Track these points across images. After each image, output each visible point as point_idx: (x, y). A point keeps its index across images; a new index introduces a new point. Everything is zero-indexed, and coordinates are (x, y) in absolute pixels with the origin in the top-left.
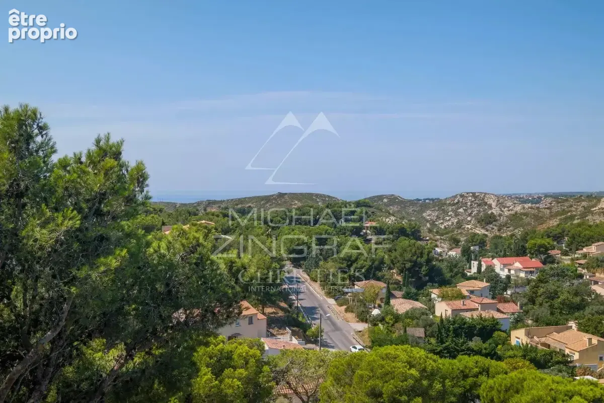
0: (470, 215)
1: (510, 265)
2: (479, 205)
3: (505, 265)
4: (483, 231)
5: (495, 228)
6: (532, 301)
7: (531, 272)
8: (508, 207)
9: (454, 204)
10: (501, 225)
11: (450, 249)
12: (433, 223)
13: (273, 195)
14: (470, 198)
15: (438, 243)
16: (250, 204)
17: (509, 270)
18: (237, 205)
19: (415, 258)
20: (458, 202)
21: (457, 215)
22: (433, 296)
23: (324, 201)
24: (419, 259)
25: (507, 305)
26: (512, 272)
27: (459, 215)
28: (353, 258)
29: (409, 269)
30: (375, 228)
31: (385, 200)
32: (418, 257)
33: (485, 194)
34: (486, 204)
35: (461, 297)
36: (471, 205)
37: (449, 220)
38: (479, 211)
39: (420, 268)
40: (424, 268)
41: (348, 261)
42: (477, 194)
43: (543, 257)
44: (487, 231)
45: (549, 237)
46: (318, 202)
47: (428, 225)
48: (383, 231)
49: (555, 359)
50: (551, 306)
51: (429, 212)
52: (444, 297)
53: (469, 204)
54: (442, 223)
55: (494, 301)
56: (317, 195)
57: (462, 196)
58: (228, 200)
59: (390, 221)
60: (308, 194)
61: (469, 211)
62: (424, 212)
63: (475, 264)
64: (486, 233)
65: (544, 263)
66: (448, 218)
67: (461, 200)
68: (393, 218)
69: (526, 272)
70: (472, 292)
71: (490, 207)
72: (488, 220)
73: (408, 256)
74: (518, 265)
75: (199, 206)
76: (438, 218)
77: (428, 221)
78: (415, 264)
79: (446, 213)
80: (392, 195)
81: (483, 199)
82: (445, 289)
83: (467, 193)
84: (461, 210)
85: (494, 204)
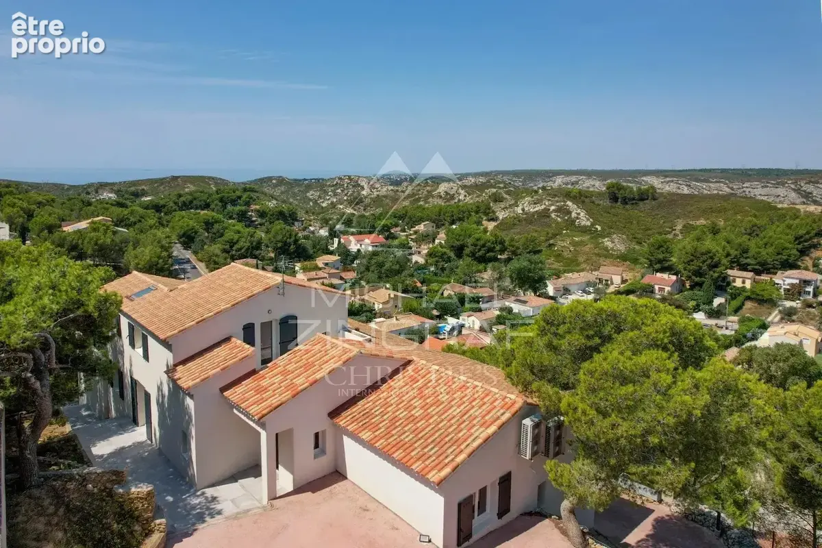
0: (346, 195)
1: (362, 240)
2: (354, 186)
3: (358, 241)
4: (352, 211)
5: (362, 208)
6: (368, 269)
7: (376, 246)
8: (377, 188)
9: (333, 186)
10: (366, 206)
11: (321, 228)
12: (315, 202)
13: (167, 178)
14: (346, 180)
15: (312, 223)
16: (143, 187)
17: (361, 245)
18: (130, 187)
19: (285, 238)
20: (337, 183)
21: (335, 195)
22: (297, 268)
23: (216, 184)
24: (288, 240)
25: (348, 273)
26: (363, 246)
27: (337, 195)
28: (234, 241)
29: (280, 248)
30: (258, 211)
31: (274, 181)
32: (287, 238)
33: (359, 177)
34: (359, 185)
35: (317, 268)
36: (347, 186)
37: (329, 199)
38: (354, 191)
39: (290, 246)
40: (292, 247)
41: (230, 243)
42: (352, 177)
43: (387, 234)
44: (355, 210)
45: (395, 217)
46: (210, 185)
47: (311, 204)
48: (265, 213)
49: (365, 309)
50: (380, 272)
51: (311, 192)
52: (305, 270)
53: (346, 185)
54: (323, 202)
55: (338, 271)
56: (210, 178)
57: (340, 179)
58: (120, 183)
59: (272, 204)
60: (200, 177)
61: (346, 192)
62: (308, 192)
63: (336, 240)
64: (354, 212)
65: (387, 238)
66: (328, 198)
67: (339, 182)
68: (275, 202)
69: (373, 246)
70: (326, 264)
71: (363, 188)
72: (356, 201)
73: (280, 237)
74: (367, 241)
75: (90, 188)
76: (320, 197)
77: (310, 200)
78: (285, 243)
79: (326, 192)
80: (281, 177)
81: (357, 181)
82: (306, 263)
83: (345, 176)
84: (339, 191)
85: (366, 187)
